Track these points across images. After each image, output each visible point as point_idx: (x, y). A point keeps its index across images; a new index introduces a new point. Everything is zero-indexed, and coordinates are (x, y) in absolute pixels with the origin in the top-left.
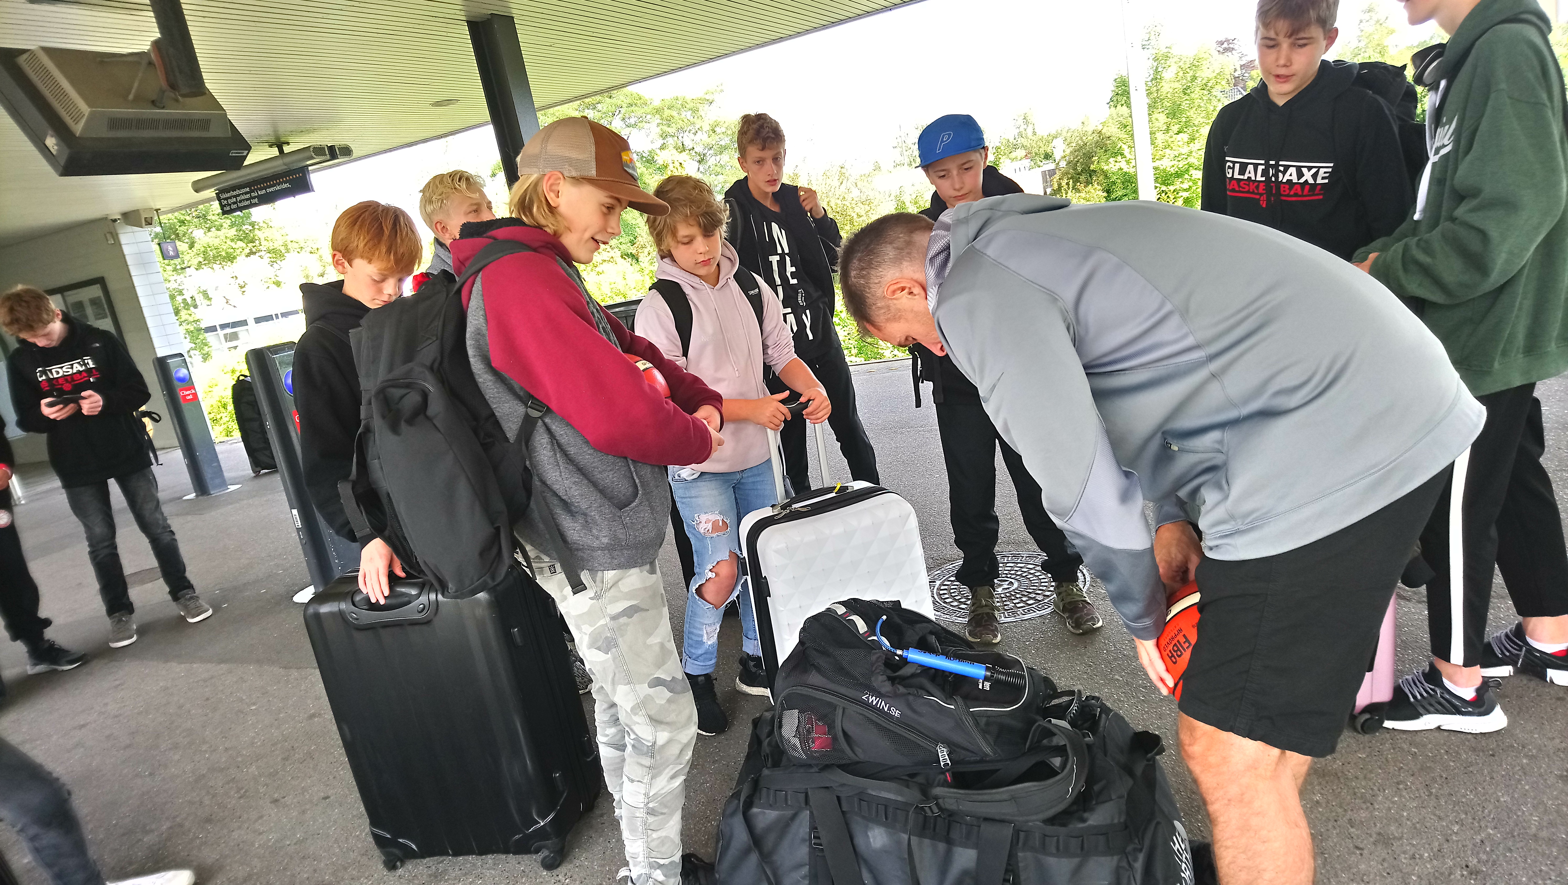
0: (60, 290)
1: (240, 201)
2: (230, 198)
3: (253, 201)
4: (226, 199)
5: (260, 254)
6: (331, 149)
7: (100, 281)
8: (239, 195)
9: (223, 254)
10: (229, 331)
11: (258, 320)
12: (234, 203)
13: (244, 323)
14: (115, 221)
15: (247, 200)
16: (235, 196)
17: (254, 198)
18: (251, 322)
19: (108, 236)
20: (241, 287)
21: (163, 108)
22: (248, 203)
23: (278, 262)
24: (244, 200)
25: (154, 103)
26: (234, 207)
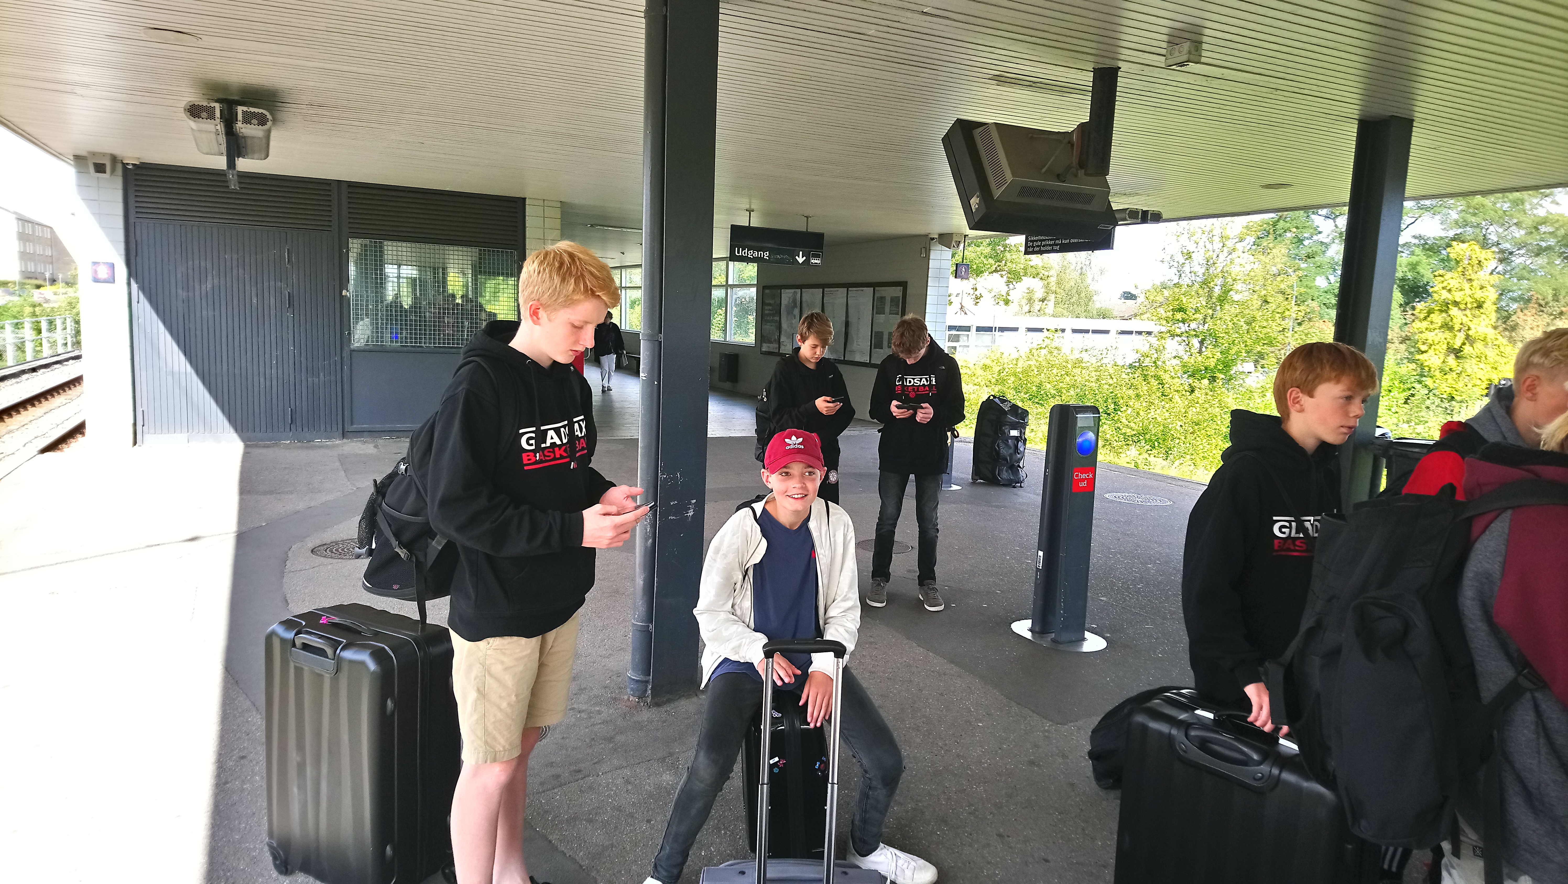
0: (874, 285)
1: (1044, 246)
2: (1036, 241)
3: (1055, 248)
4: (1032, 241)
5: (1003, 273)
6: (1145, 213)
7: (903, 285)
8: (1044, 240)
9: (975, 267)
10: (954, 332)
11: (979, 329)
12: (1038, 246)
13: (967, 329)
14: (933, 239)
15: (1050, 245)
16: (1041, 241)
17: (1057, 245)
18: (974, 329)
19: (923, 250)
20: (977, 298)
21: (1064, 182)
22: (1049, 248)
23: (1014, 283)
24: (1047, 245)
25: (1059, 177)
26: (1037, 249)
